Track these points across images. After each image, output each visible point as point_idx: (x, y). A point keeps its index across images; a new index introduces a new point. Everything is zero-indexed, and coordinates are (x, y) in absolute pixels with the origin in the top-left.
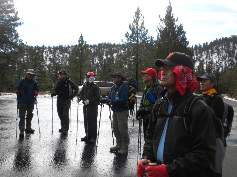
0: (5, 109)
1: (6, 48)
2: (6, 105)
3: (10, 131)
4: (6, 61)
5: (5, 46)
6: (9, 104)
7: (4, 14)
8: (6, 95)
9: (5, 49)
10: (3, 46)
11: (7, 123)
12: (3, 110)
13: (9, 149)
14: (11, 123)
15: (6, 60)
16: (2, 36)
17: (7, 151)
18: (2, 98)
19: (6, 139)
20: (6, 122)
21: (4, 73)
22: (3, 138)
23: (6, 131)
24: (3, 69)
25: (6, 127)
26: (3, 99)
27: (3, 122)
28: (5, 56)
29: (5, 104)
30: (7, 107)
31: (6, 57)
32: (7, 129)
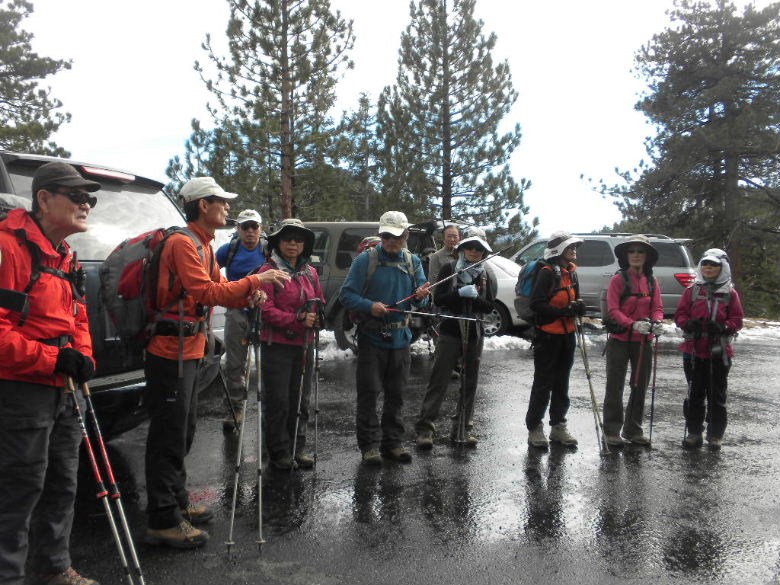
0: (758, 374)
1: (770, 171)
2: (763, 361)
3: (771, 450)
4: (771, 214)
5: (767, 165)
6: (772, 358)
7: (767, 58)
8: (764, 326)
9: (767, 175)
10: (761, 166)
11: (759, 421)
12: (751, 376)
13: (762, 511)
14: (774, 425)
15: (771, 210)
16: (757, 132)
17: (757, 518)
18: (751, 338)
19: (753, 477)
20: (759, 417)
21: (761, 255)
22: (744, 469)
23: (755, 449)
24: (758, 240)
25: (756, 436)
26: (754, 341)
27: (749, 418)
28: (767, 197)
29: (759, 357)
30: (765, 367)
31: (771, 203)
32: (759, 442)
